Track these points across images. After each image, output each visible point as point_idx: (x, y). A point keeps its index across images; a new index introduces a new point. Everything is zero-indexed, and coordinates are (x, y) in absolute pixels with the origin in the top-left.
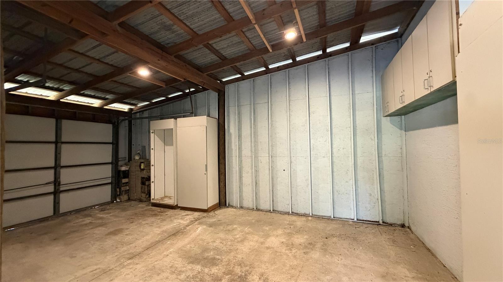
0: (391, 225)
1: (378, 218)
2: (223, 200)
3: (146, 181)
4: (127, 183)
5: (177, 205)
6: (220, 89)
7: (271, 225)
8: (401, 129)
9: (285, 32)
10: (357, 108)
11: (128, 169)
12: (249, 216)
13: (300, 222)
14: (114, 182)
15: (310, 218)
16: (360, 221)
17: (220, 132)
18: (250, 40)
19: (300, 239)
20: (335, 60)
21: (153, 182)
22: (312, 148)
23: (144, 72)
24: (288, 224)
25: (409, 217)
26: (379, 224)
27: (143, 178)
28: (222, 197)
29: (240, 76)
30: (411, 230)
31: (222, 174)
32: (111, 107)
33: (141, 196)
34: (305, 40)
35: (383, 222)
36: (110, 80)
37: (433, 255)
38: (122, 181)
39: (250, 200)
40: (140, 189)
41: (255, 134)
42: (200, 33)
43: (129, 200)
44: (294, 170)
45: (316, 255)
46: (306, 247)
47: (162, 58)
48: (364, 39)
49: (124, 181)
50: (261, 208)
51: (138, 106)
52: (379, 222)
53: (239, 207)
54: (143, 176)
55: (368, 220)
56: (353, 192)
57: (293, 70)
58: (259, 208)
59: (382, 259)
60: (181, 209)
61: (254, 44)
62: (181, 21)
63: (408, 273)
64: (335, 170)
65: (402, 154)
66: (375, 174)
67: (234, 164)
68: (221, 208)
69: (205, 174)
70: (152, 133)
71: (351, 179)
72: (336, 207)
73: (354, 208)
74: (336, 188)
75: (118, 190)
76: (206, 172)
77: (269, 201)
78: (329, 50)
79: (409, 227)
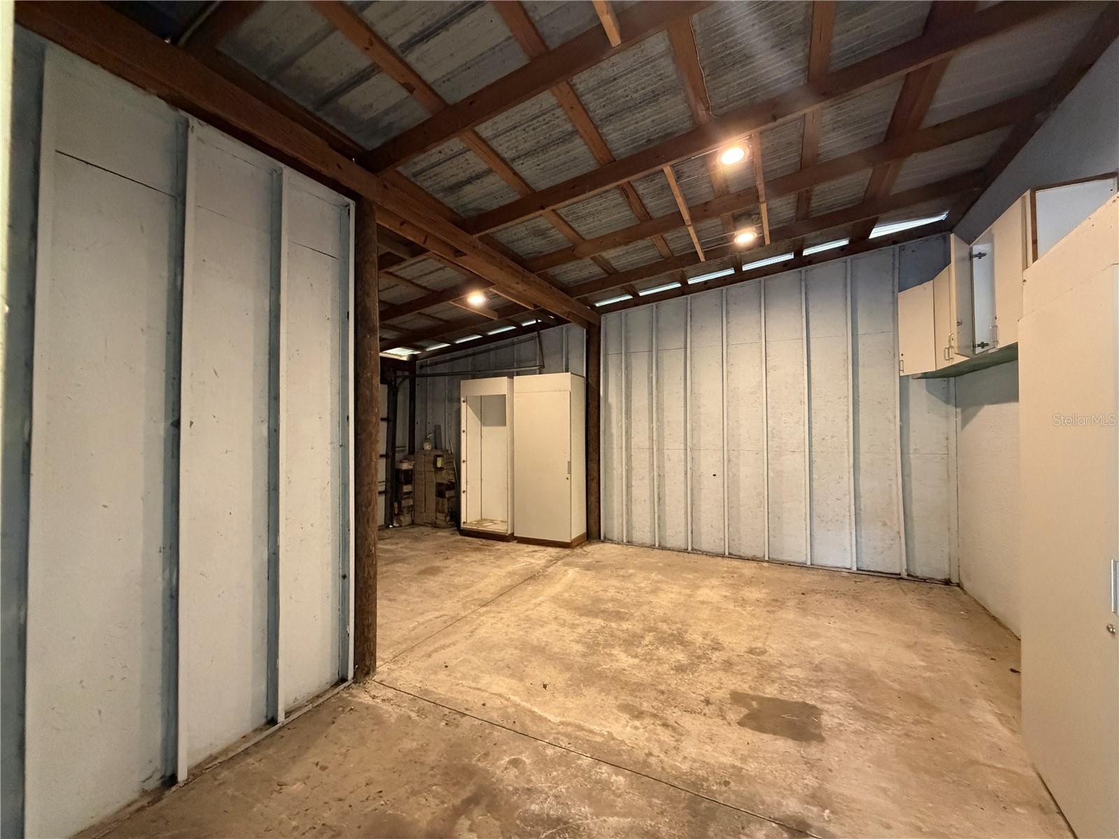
0: (924, 580)
1: (899, 567)
2: (595, 529)
3: (447, 490)
4: (410, 493)
5: (513, 533)
6: (592, 321)
7: (696, 572)
8: (947, 402)
9: (735, 233)
10: (861, 362)
11: (411, 467)
12: (648, 557)
13: (748, 569)
14: (389, 490)
15: (765, 564)
16: (863, 573)
17: (590, 401)
18: (668, 242)
19: (753, 594)
20: (818, 270)
21: (464, 492)
22: (770, 434)
23: (476, 299)
24: (727, 572)
25: (959, 566)
26: (902, 579)
27: (439, 485)
28: (592, 522)
29: (630, 297)
30: (962, 589)
31: (593, 479)
32: (389, 354)
33: (436, 518)
34: (768, 242)
35: (908, 575)
36: (417, 312)
37: (1000, 624)
38: (402, 489)
39: (647, 529)
40: (433, 506)
41: (656, 407)
42: (588, 237)
43: (413, 524)
44: (734, 475)
45: (790, 615)
46: (767, 604)
47: (523, 280)
48: (877, 232)
49: (407, 488)
50: (668, 545)
51: (428, 350)
52: (899, 574)
53: (625, 541)
54: (441, 481)
55: (879, 570)
56: (850, 519)
57: (735, 289)
58: (663, 544)
59: (906, 626)
60: (518, 542)
61: (671, 248)
62: (566, 222)
63: (951, 644)
64: (815, 476)
65: (948, 449)
66: (894, 487)
67: (615, 462)
68: (590, 542)
69: (567, 479)
70: (464, 402)
71: (846, 495)
72: (816, 546)
73: (851, 550)
74: (817, 509)
75: (396, 505)
76: (568, 476)
77: (683, 531)
78: (806, 252)
79: (959, 585)
